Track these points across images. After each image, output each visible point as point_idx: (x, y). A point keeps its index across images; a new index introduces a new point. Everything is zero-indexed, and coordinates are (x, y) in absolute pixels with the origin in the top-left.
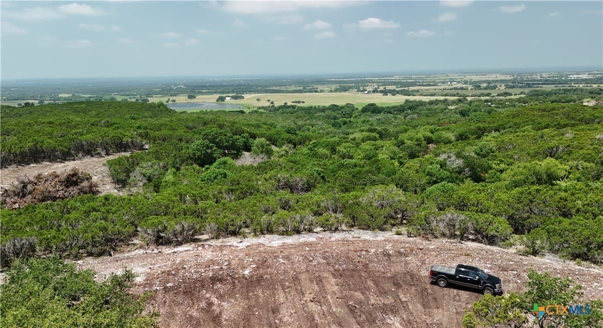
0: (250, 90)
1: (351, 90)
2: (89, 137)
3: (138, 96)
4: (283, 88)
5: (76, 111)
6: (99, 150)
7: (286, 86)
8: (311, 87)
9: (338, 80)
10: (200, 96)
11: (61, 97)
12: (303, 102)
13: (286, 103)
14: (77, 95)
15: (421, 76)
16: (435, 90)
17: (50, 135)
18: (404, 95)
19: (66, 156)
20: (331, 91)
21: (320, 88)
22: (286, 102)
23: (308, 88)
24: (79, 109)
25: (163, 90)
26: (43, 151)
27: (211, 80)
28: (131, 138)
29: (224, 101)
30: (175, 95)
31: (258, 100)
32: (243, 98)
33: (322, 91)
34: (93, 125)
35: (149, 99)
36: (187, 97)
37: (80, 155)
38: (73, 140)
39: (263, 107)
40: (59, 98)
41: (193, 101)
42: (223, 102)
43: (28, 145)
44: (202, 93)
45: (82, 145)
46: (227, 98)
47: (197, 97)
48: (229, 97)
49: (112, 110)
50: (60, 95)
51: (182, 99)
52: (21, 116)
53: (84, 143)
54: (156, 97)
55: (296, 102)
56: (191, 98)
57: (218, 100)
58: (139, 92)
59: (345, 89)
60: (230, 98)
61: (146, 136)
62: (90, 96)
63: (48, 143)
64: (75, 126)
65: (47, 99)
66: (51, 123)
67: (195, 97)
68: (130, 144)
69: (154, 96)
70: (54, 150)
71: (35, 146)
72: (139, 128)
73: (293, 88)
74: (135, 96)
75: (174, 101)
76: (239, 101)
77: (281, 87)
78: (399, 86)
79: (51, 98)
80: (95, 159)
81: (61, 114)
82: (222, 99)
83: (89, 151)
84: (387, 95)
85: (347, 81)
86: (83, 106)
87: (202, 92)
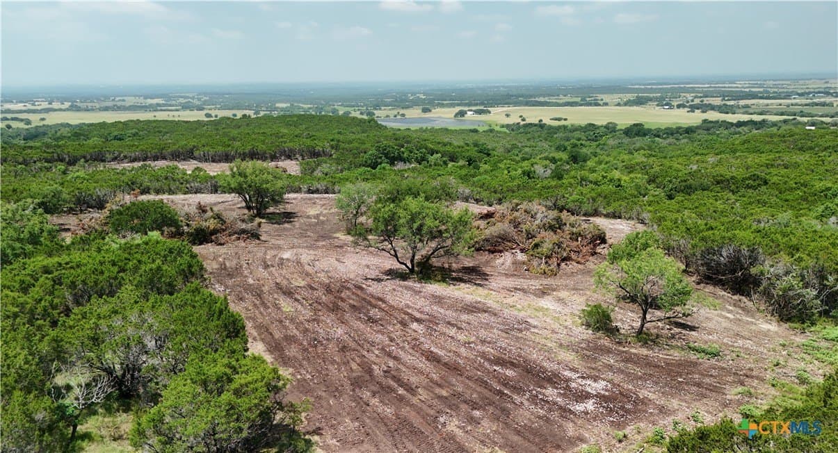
0: (507, 101)
1: (650, 103)
2: (290, 145)
3: (365, 108)
4: (553, 100)
5: (288, 125)
6: (297, 156)
7: (558, 95)
8: (593, 99)
9: (643, 87)
10: (438, 110)
11: (278, 108)
12: (565, 120)
13: (541, 121)
14: (296, 104)
15: (781, 82)
16: (780, 105)
17: (263, 142)
18: (721, 112)
19: (274, 158)
20: (619, 105)
21: (606, 98)
22: (542, 118)
23: (588, 99)
24: (291, 123)
25: (396, 100)
26: (258, 154)
27: (462, 86)
28: (323, 147)
29: (463, 116)
30: (407, 107)
31: (508, 115)
32: (490, 112)
33: (606, 104)
34: (296, 136)
35: (375, 112)
36: (420, 111)
37: (283, 158)
38: (278, 146)
39: (508, 125)
40: (275, 108)
41: (428, 115)
42: (463, 118)
43: (248, 148)
44: (442, 106)
45: (285, 151)
46: (469, 113)
47: (433, 110)
48: (471, 110)
49: (322, 124)
50: (277, 105)
51: (414, 113)
52: (239, 127)
53: (286, 149)
54: (385, 109)
55: (556, 119)
56: (425, 112)
57: (456, 115)
58: (367, 103)
59: (640, 102)
60: (472, 113)
61: (336, 148)
62: (309, 106)
63: (261, 147)
64: (282, 137)
65: (263, 109)
66: (264, 133)
67: (430, 111)
68: (321, 153)
69: (383, 108)
70: (265, 153)
71: (253, 148)
72: (332, 140)
73: (568, 99)
74: (360, 108)
75: (403, 115)
76: (483, 117)
77: (551, 98)
78: (726, 98)
79: (267, 108)
80: (294, 162)
81: (274, 127)
82: (462, 114)
83: (289, 156)
84: (694, 112)
85: (656, 89)
86: (295, 119)
87: (443, 104)
